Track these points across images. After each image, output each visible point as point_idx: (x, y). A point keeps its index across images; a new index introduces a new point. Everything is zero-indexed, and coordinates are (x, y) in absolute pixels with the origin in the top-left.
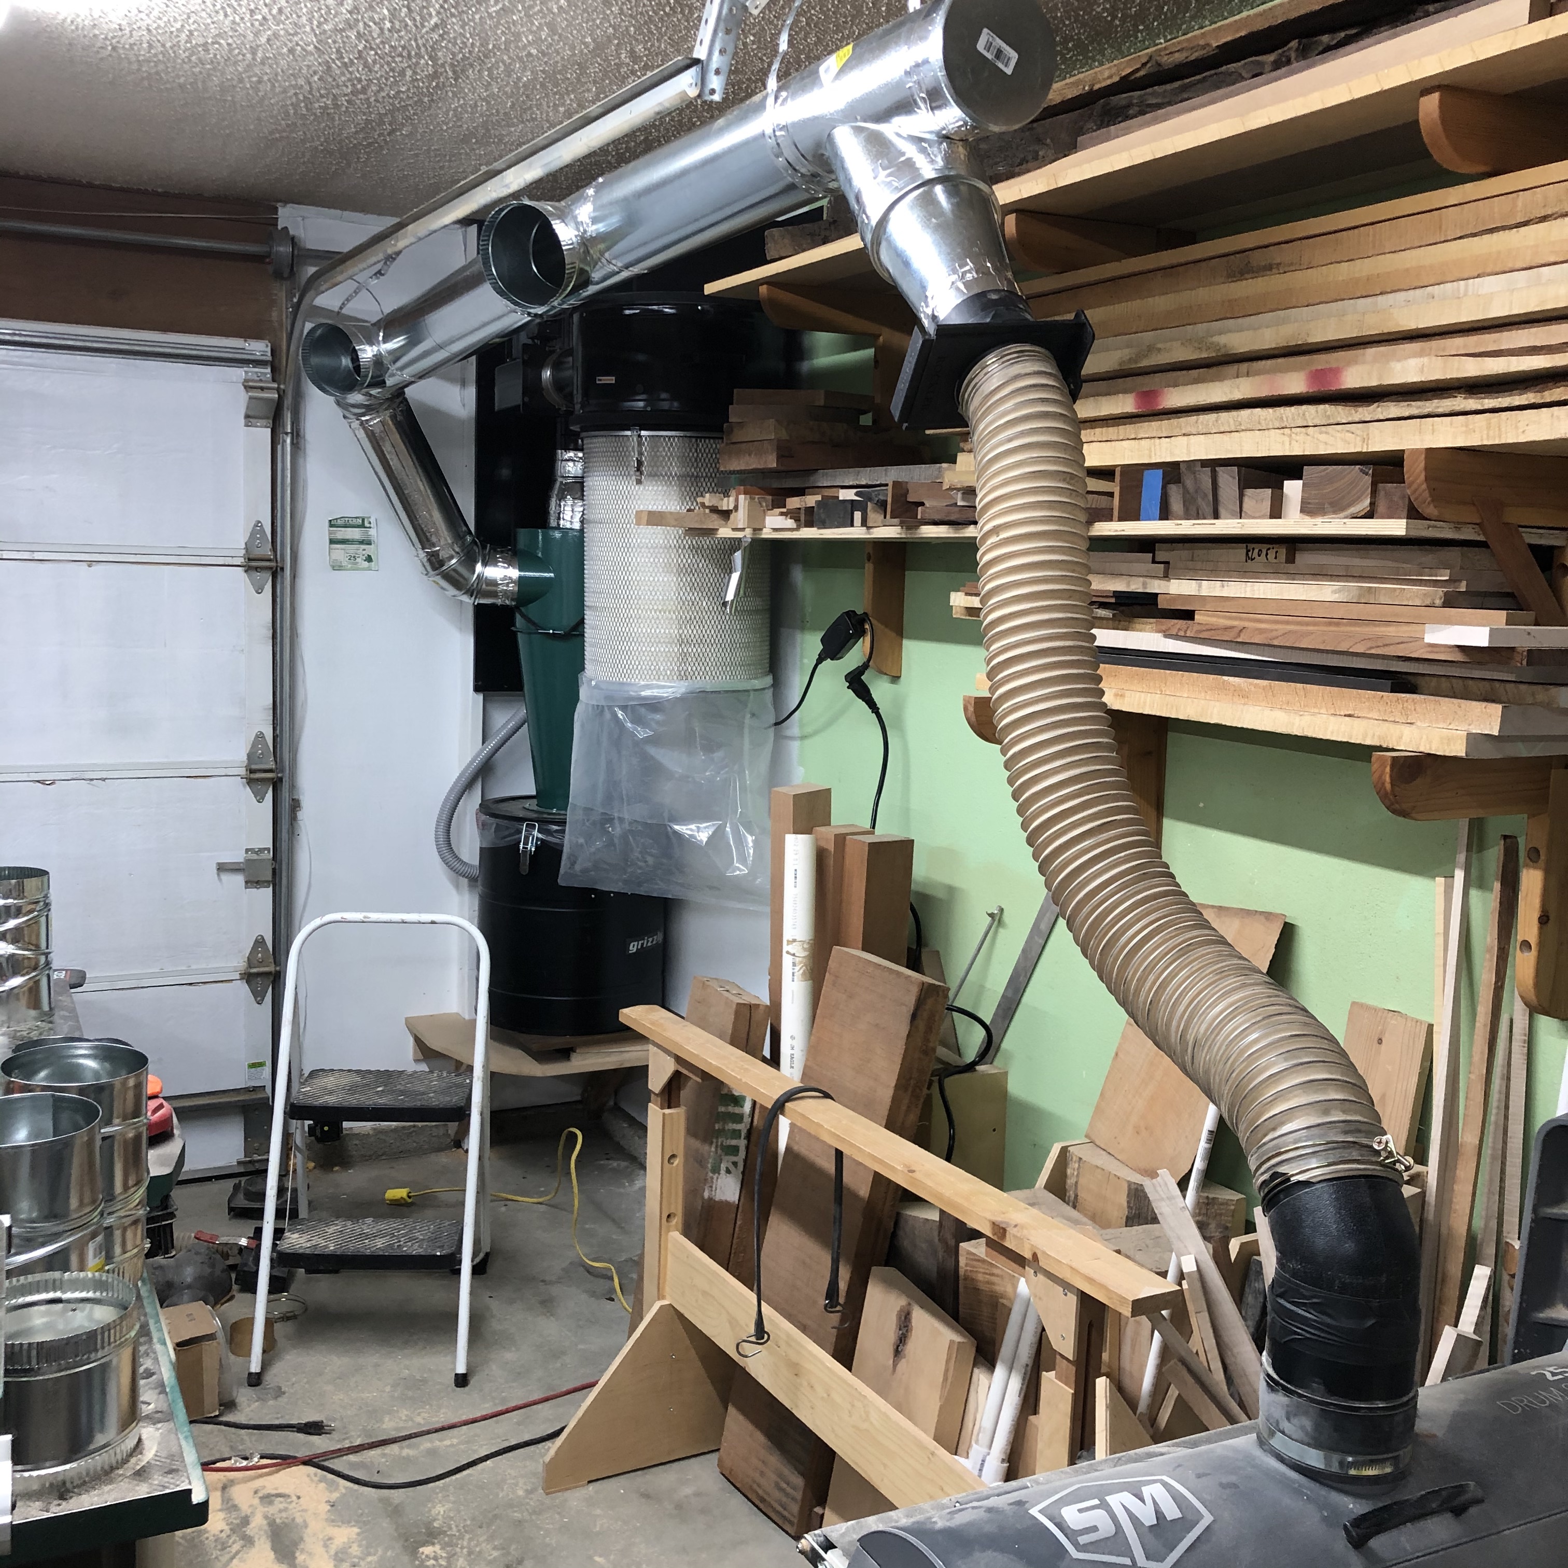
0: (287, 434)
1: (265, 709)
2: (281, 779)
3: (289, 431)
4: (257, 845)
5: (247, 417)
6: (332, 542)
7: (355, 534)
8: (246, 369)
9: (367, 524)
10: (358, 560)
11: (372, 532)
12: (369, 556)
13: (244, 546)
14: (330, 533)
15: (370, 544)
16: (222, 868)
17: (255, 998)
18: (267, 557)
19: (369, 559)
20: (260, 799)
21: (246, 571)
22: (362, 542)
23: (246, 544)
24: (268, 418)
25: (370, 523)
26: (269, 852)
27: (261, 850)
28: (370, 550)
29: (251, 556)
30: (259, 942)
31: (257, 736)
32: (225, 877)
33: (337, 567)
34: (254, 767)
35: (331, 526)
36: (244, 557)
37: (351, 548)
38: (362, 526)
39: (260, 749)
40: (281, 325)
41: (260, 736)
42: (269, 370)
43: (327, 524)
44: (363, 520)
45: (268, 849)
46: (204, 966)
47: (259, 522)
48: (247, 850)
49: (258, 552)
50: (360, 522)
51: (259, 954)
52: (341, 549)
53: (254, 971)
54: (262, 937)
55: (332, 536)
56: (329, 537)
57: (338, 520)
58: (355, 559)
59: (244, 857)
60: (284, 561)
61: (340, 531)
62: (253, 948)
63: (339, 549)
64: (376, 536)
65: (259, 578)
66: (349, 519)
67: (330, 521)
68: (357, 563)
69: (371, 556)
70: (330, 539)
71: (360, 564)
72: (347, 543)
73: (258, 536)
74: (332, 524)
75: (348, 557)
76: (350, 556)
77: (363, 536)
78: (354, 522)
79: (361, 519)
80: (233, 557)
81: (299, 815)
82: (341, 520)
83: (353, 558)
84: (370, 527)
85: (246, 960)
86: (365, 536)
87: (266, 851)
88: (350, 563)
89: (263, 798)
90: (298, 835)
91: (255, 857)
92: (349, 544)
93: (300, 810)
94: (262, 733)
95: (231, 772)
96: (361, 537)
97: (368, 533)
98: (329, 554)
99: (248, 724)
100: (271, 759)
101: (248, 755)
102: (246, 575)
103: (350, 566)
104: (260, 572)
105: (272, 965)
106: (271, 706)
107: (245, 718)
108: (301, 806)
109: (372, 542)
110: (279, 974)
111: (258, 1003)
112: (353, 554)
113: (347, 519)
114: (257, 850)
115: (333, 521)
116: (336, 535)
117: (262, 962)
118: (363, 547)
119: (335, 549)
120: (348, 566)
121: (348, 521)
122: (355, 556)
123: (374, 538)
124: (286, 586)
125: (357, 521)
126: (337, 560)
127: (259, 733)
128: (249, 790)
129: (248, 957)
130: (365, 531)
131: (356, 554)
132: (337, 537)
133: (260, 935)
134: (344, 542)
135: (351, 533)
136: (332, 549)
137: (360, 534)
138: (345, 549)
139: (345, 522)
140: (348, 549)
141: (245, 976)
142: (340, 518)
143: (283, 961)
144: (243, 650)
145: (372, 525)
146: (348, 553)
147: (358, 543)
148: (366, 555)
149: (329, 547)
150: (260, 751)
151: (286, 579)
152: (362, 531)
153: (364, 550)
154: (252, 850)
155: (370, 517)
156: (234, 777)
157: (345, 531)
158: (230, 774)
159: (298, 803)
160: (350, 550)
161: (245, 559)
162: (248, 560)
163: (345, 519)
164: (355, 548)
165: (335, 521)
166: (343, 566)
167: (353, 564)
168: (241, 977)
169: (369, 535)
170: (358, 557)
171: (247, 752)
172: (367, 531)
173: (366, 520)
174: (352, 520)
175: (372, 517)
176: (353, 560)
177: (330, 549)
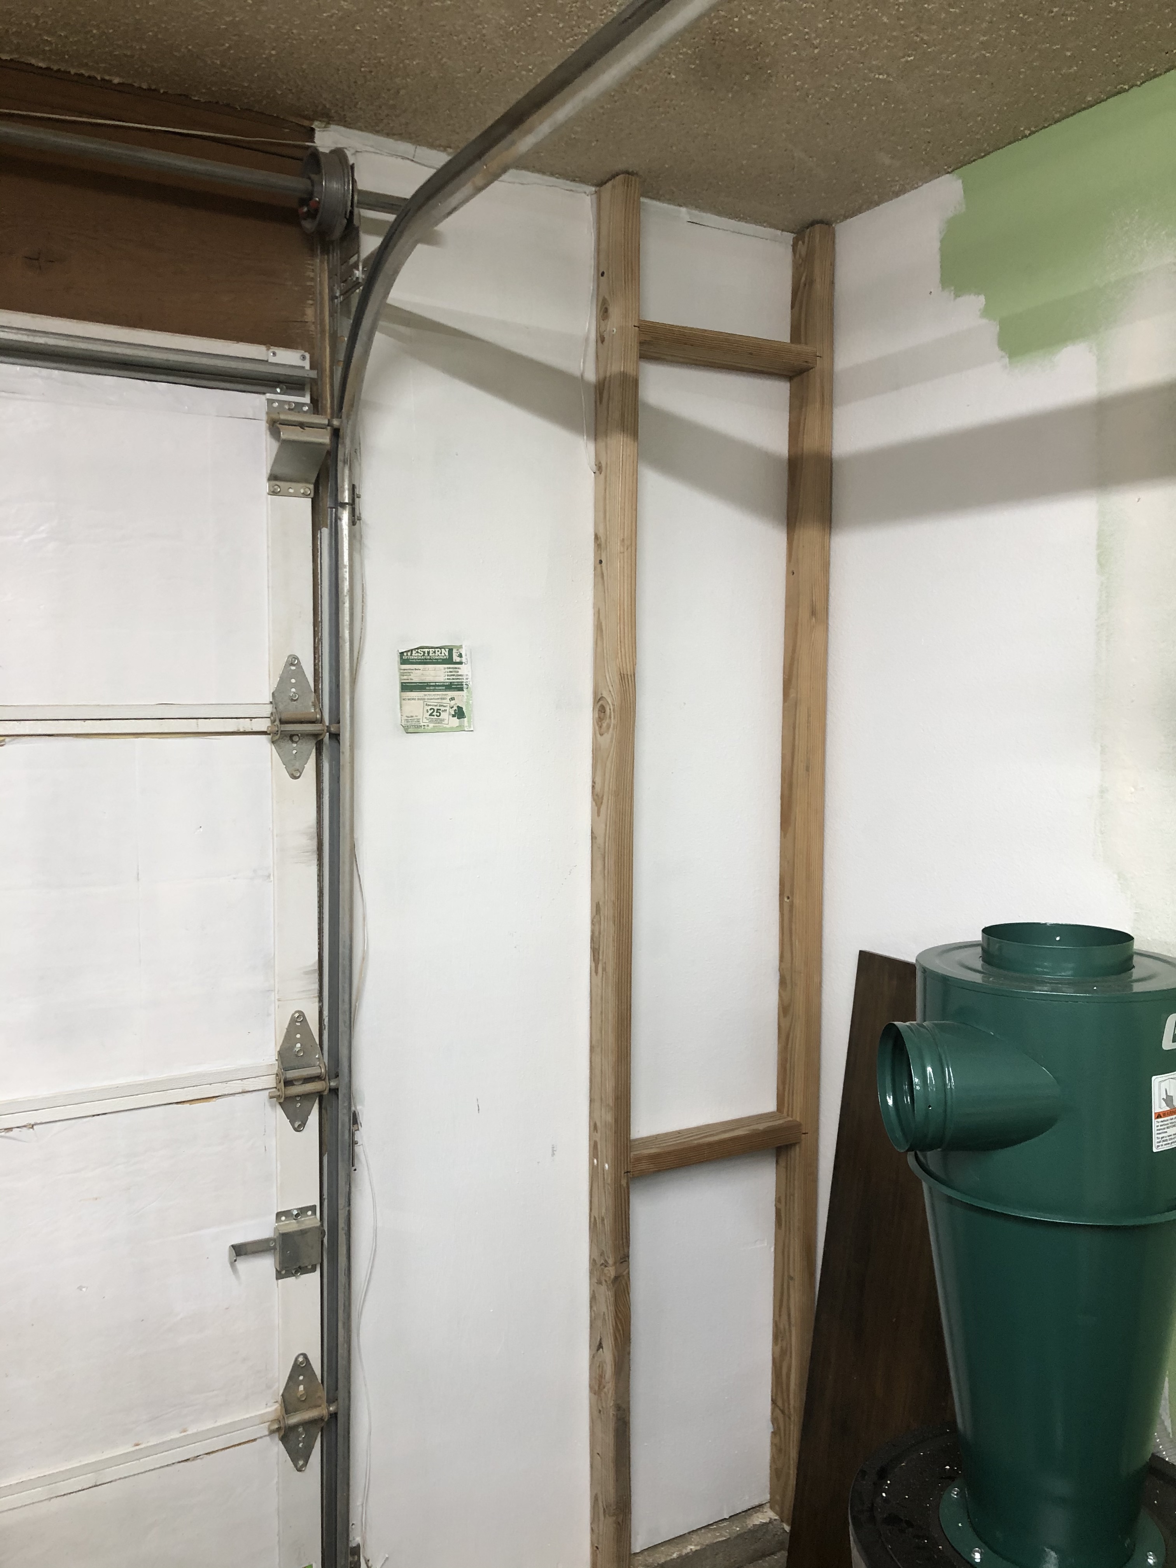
0: (343, 505)
1: (306, 973)
2: (334, 1091)
3: (347, 501)
4: (294, 1205)
5: (273, 478)
6: (406, 687)
7: (438, 673)
8: (268, 396)
9: (456, 658)
10: (444, 715)
11: (464, 670)
12: (460, 709)
13: (268, 698)
14: (402, 675)
15: (461, 689)
16: (240, 1251)
17: (294, 1461)
18: (311, 717)
19: (460, 713)
20: (298, 1122)
21: (273, 742)
22: (450, 687)
23: (273, 694)
24: (307, 481)
25: (460, 656)
26: (314, 1213)
27: (303, 1211)
28: (460, 698)
29: (285, 716)
30: (301, 1367)
31: (293, 1020)
32: (245, 1265)
33: (411, 728)
34: (291, 1074)
35: (404, 662)
36: (272, 717)
37: (433, 697)
38: (449, 661)
39: (298, 1041)
40: (323, 331)
41: (298, 1021)
42: (307, 399)
43: (397, 659)
44: (451, 651)
45: (313, 1208)
46: (210, 1425)
47: (296, 658)
48: (279, 1215)
49: (293, 710)
50: (447, 654)
51: (301, 1388)
52: (418, 699)
53: (293, 1420)
54: (305, 1356)
55: (405, 677)
56: (401, 679)
57: (414, 652)
58: (438, 714)
59: (276, 1229)
60: (339, 722)
61: (416, 669)
62: (291, 1378)
63: (415, 699)
64: (470, 677)
65: (294, 752)
66: (431, 650)
67: (402, 653)
68: (443, 720)
69: (462, 708)
70: (402, 683)
71: (446, 722)
72: (427, 688)
73: (293, 681)
74: (405, 659)
75: (428, 712)
76: (431, 709)
77: (451, 677)
78: (436, 655)
79: (447, 650)
80: (251, 718)
81: (358, 1136)
82: (418, 652)
83: (435, 713)
84: (461, 663)
85: (280, 1399)
86: (454, 677)
87: (310, 1213)
88: (431, 721)
89: (303, 1124)
90: (355, 1170)
91: (292, 1226)
92: (430, 691)
93: (358, 1130)
94: (301, 1014)
95: (250, 1085)
96: (448, 679)
97: (458, 672)
98: (401, 707)
99: (279, 1000)
100: (317, 1056)
101: (280, 1054)
102: (273, 747)
103: (431, 725)
104: (296, 742)
105: (325, 1405)
106: (316, 967)
107: (274, 990)
108: (358, 1122)
109: (465, 686)
110: (334, 1416)
111: (299, 1470)
112: (436, 706)
113: (426, 650)
114: (295, 1212)
115: (405, 654)
116: (410, 677)
117: (306, 1402)
118: (451, 694)
119: (409, 699)
120: (428, 726)
121: (429, 653)
122: (438, 709)
123: (467, 679)
124: (343, 766)
125: (441, 653)
126: (412, 717)
127: (297, 1015)
128: (280, 1111)
129: (283, 1395)
130: (453, 668)
131: (440, 706)
132: (411, 679)
133: (302, 1354)
134: (422, 687)
135: (432, 673)
136: (404, 699)
137: (447, 674)
138: (424, 699)
139: (424, 655)
140: (428, 699)
141: (279, 1429)
142: (418, 649)
143: (341, 1393)
144: (269, 876)
145: (464, 659)
146: (429, 705)
147: (444, 688)
148: (455, 708)
149: (401, 697)
150: (299, 1045)
151: (343, 753)
152: (450, 668)
153: (452, 699)
154: (287, 1214)
155: (461, 647)
156: (254, 1093)
157: (424, 670)
158: (247, 1089)
159: (354, 1120)
160: (432, 699)
161: (273, 722)
162: (277, 722)
163: (424, 650)
164: (438, 697)
165: (409, 654)
166: (421, 726)
167: (436, 721)
168: (272, 1432)
169: (460, 675)
170: (443, 711)
171: (278, 1049)
172: (456, 668)
173: (454, 651)
174: (435, 652)
175: (463, 647)
176: (435, 717)
177: (402, 699)
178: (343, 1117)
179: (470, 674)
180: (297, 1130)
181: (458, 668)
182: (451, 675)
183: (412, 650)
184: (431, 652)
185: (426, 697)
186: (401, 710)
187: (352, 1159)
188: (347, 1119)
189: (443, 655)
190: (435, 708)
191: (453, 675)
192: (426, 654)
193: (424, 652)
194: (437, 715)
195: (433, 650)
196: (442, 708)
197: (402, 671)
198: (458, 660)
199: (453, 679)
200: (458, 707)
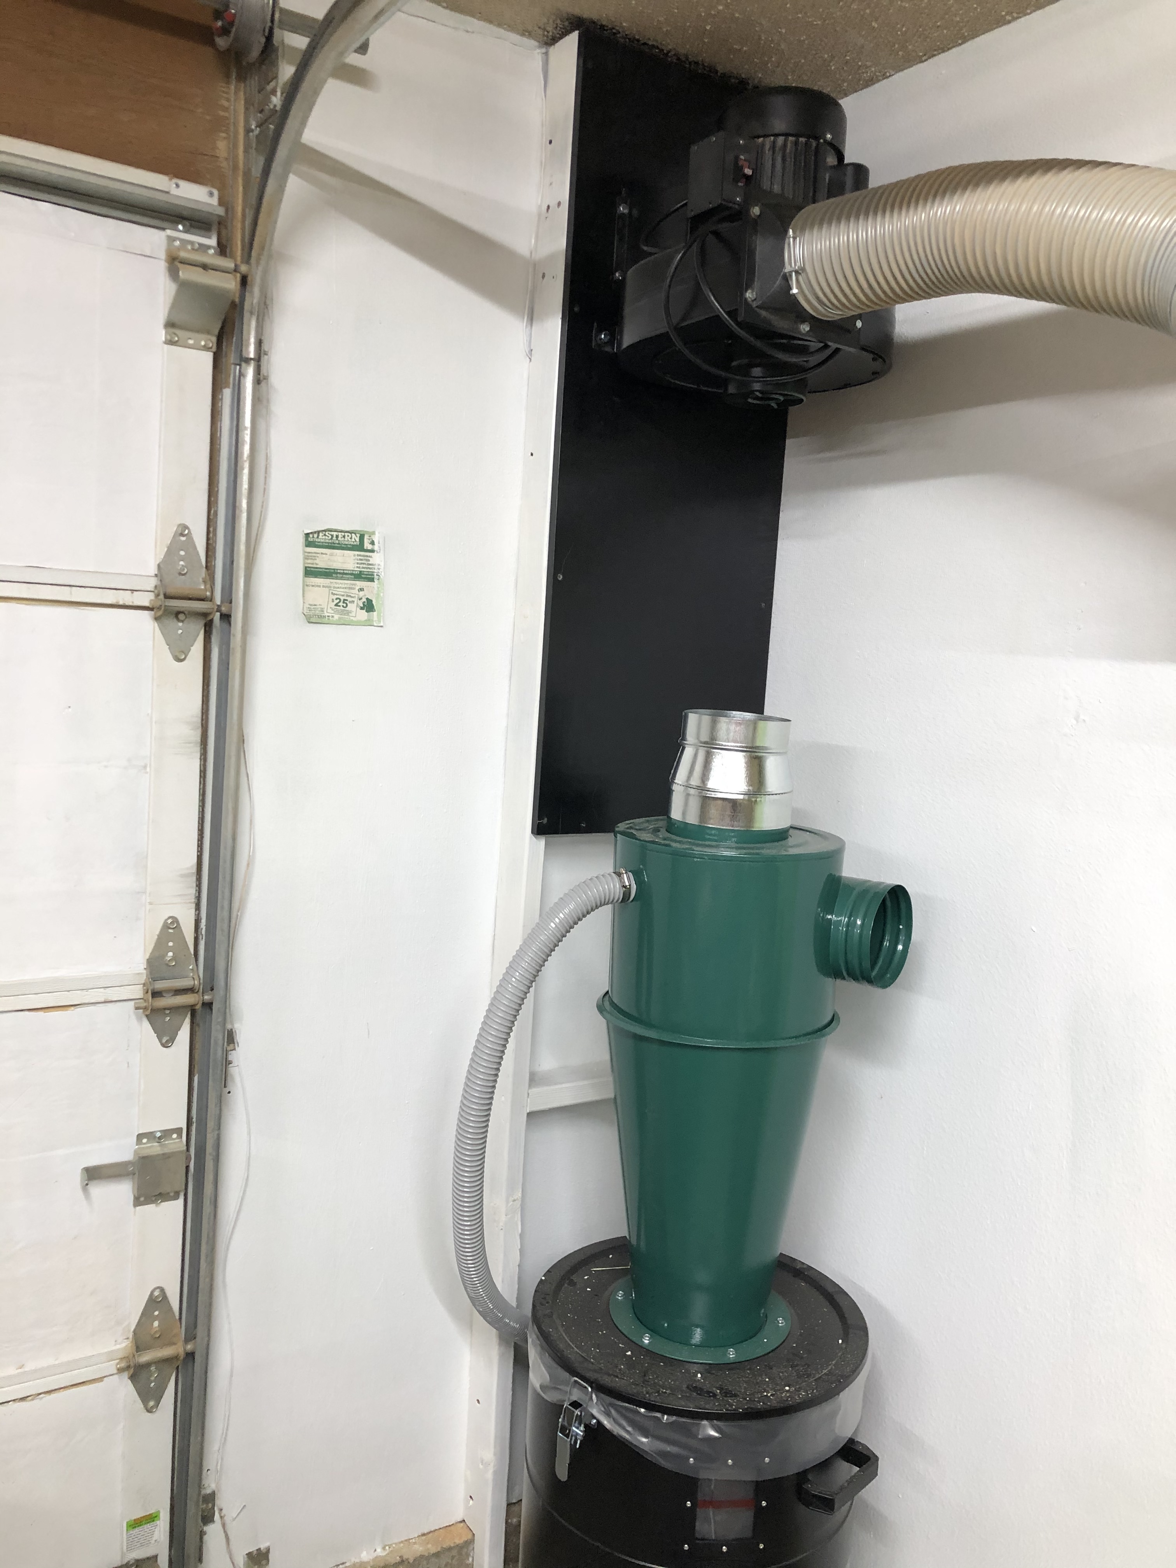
0: (247, 360)
1: (182, 876)
2: (208, 1005)
3: (252, 355)
4: (157, 1126)
5: (170, 325)
6: (310, 572)
7: (347, 560)
8: (169, 232)
9: (367, 545)
10: (351, 607)
11: (376, 559)
12: (369, 601)
13: (153, 570)
14: (306, 558)
15: (372, 580)
16: (93, 1174)
17: (145, 1402)
18: (201, 594)
19: (369, 606)
20: (167, 1038)
21: (156, 619)
22: (358, 576)
23: (159, 566)
24: (209, 332)
25: (373, 543)
26: (180, 1136)
27: (167, 1133)
28: (370, 590)
29: (171, 591)
30: (157, 1302)
31: (166, 926)
32: (99, 1190)
33: (314, 618)
34: (160, 985)
35: (309, 544)
36: (156, 591)
37: (341, 586)
38: (360, 547)
39: (171, 949)
40: (235, 168)
41: (172, 926)
42: (213, 242)
43: (301, 540)
44: (362, 537)
45: (178, 1131)
46: (51, 1361)
47: (186, 527)
48: (140, 1137)
49: (180, 585)
50: (358, 540)
51: (156, 1324)
52: (323, 586)
53: (145, 1358)
54: (162, 1290)
55: (309, 561)
56: (304, 563)
57: (321, 534)
58: (345, 605)
59: (135, 1151)
60: (231, 602)
61: (322, 553)
62: (143, 1314)
63: (320, 586)
64: (382, 567)
65: (180, 631)
66: (340, 534)
67: (307, 535)
68: (349, 612)
69: (372, 601)
70: (306, 567)
71: (353, 614)
72: (334, 575)
73: (182, 553)
74: (310, 541)
75: (333, 601)
76: (337, 599)
77: (361, 566)
78: (346, 539)
79: (358, 535)
80: (133, 591)
81: (232, 1056)
82: (325, 535)
83: (341, 604)
84: (372, 551)
85: (131, 1335)
86: (364, 566)
87: (175, 1136)
88: (337, 612)
89: (172, 1040)
90: (229, 1092)
91: (154, 1149)
92: (337, 578)
93: (234, 1049)
94: (175, 920)
95: (113, 994)
96: (357, 567)
97: (369, 560)
98: (303, 594)
99: (150, 903)
100: (191, 967)
101: (149, 962)
102: (156, 625)
103: (336, 617)
104: (182, 621)
105: (180, 1344)
106: (194, 870)
107: (145, 892)
108: (235, 1041)
109: (376, 577)
110: (190, 1356)
111: (149, 1411)
112: (343, 596)
113: (335, 534)
114: (158, 1134)
115: (311, 536)
116: (315, 561)
117: (161, 1339)
118: (359, 584)
119: (313, 586)
120: (333, 617)
121: (337, 537)
122: (344, 600)
123: (379, 569)
124: (233, 649)
125: (351, 538)
126: (315, 605)
127: (170, 921)
128: (146, 1024)
129: (135, 1332)
130: (364, 556)
131: (348, 596)
132: (317, 564)
133: (158, 1288)
134: (328, 573)
135: (340, 559)
136: (307, 586)
137: (356, 561)
138: (330, 587)
139: (332, 539)
140: (334, 587)
141: (128, 1367)
142: (325, 531)
143: (200, 1332)
144: (145, 767)
145: (376, 548)
146: (334, 594)
147: (353, 577)
148: (364, 600)
149: (304, 581)
150: (171, 954)
151: (234, 635)
152: (360, 555)
153: (361, 590)
154: (150, 1135)
155: (374, 533)
156: (118, 1004)
157: (331, 555)
158: (110, 999)
159: (231, 1038)
160: (338, 588)
161: (157, 595)
162: (162, 596)
163: (332, 533)
164: (346, 586)
165: (316, 536)
166: (325, 617)
167: (342, 613)
168: (120, 1371)
169: (370, 565)
170: (350, 602)
171: (147, 957)
172: (367, 556)
173: (366, 537)
174: (344, 537)
175: (377, 533)
176: (342, 608)
177: (305, 585)
178: (217, 1035)
179: (382, 564)
180: (165, 1045)
181: (370, 557)
182: (362, 564)
183: (319, 532)
184: (340, 536)
185: (332, 585)
186: (303, 596)
187: (225, 1080)
188: (221, 1037)
189: (353, 540)
190: (342, 598)
191: (364, 564)
192: (334, 538)
193: (332, 536)
194: (343, 606)
195: (343, 534)
196: (349, 599)
197: (306, 554)
198: (370, 547)
199: (363, 568)
200: (367, 599)
